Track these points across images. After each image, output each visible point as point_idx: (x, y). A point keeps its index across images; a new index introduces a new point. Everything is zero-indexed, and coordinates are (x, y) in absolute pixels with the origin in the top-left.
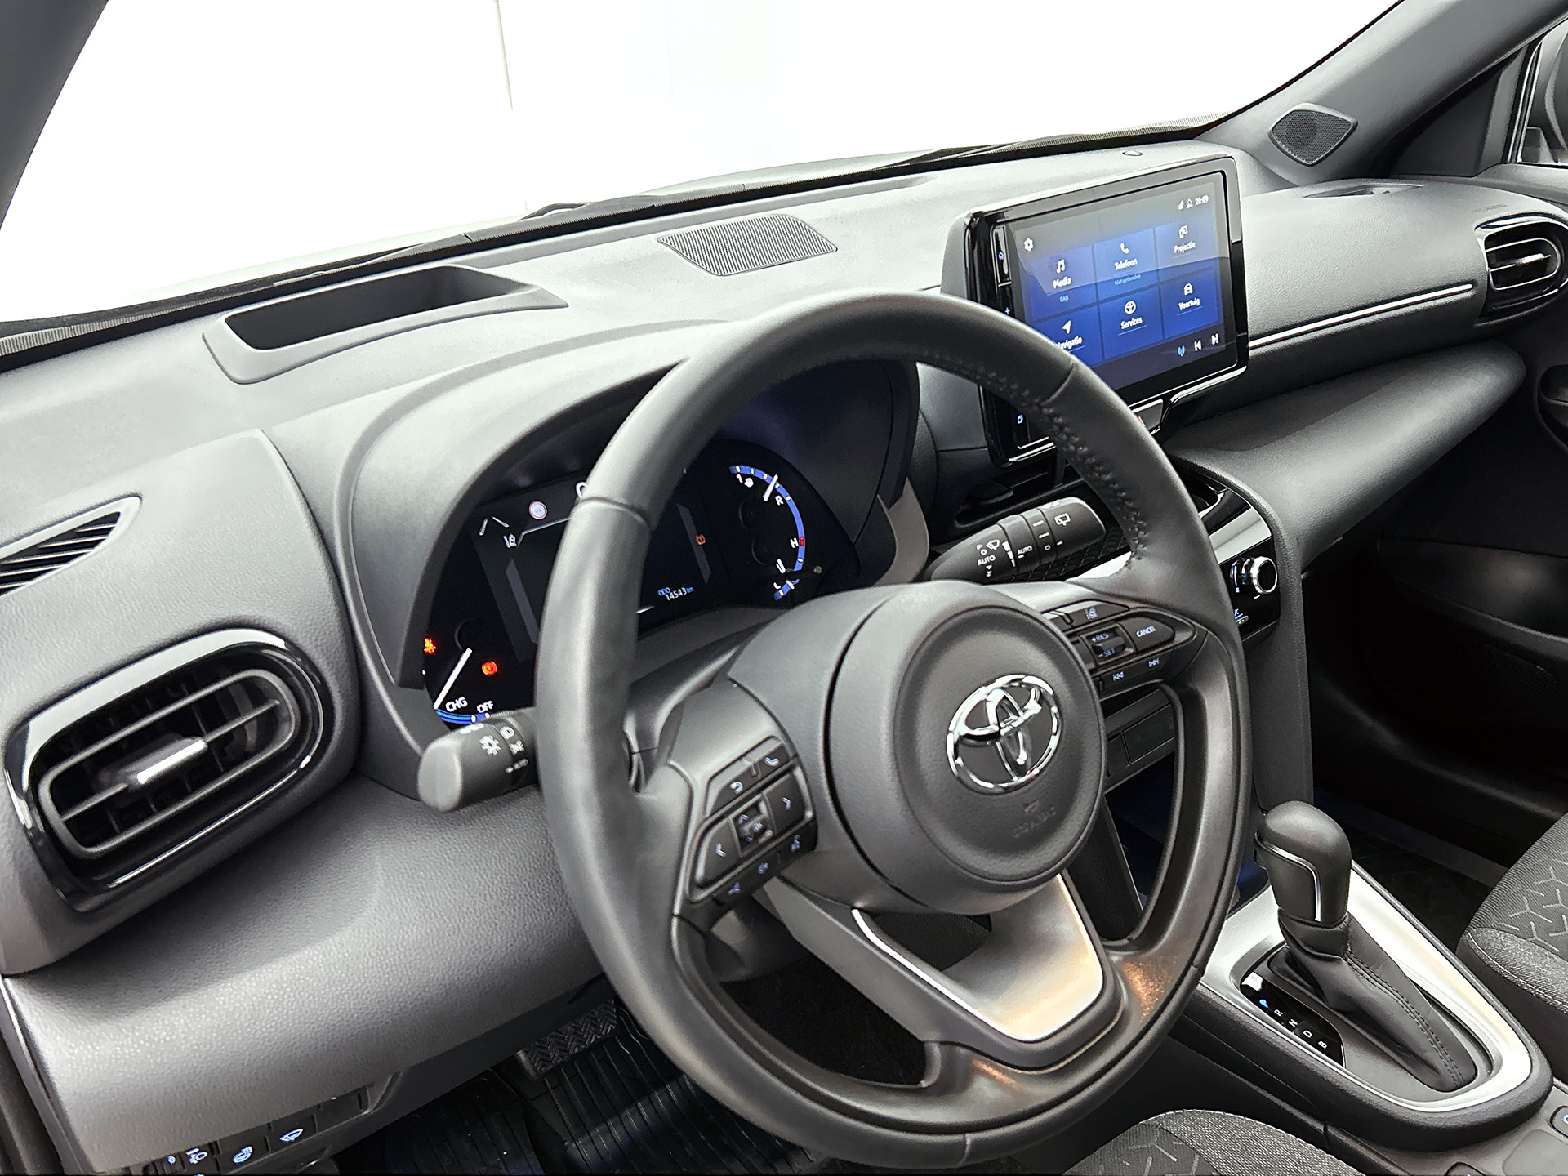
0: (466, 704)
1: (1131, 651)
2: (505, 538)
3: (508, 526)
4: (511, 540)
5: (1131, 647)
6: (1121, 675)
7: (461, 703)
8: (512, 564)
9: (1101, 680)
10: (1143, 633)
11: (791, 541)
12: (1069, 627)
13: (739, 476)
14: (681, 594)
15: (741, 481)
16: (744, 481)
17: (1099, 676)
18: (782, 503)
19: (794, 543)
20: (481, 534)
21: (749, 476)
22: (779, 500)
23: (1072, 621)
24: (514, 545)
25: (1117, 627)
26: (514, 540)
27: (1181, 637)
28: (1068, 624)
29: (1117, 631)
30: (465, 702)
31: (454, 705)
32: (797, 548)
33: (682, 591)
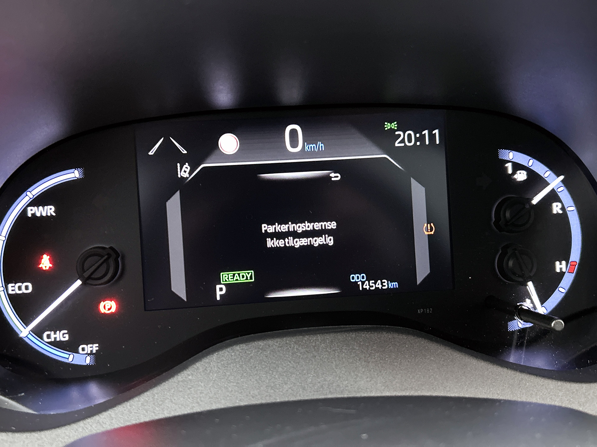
0: (67, 337)
2: (178, 165)
3: (185, 152)
4: (184, 168)
7: (62, 336)
8: (177, 197)
11: (557, 263)
13: (509, 166)
14: (380, 286)
15: (510, 171)
16: (514, 173)
18: (561, 212)
19: (560, 266)
20: (150, 153)
21: (522, 167)
22: (556, 208)
24: (186, 175)
26: (188, 170)
30: (67, 336)
31: (53, 336)
32: (562, 274)
33: (382, 283)
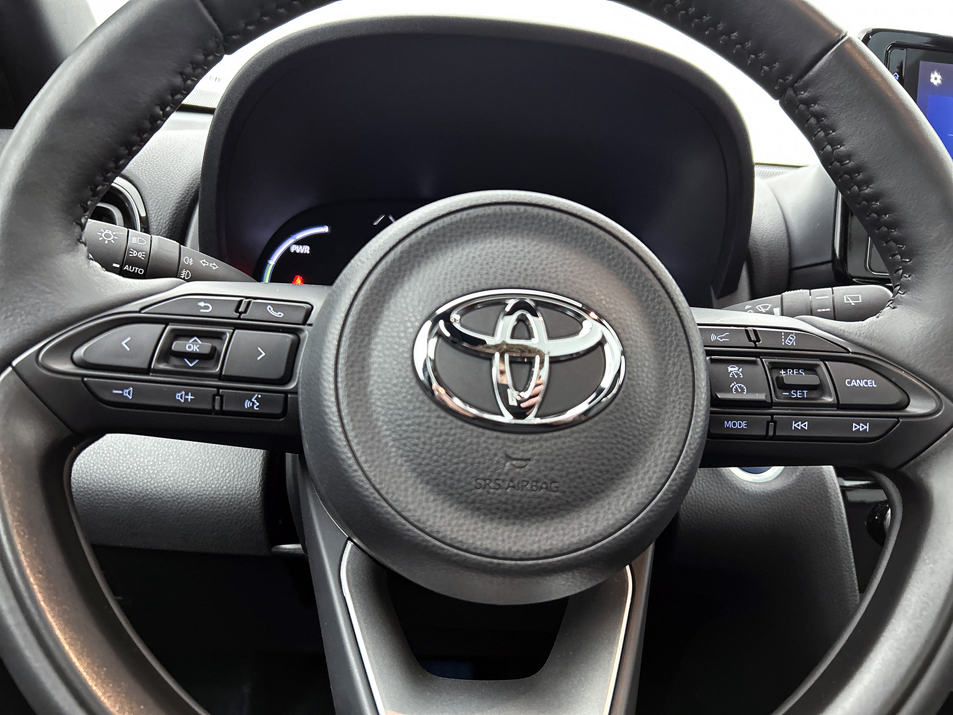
1: (829, 399)
5: (830, 396)
6: (805, 426)
9: (772, 421)
10: (854, 383)
12: (752, 344)
17: (772, 415)
23: (759, 340)
25: (818, 365)
27: (917, 407)
28: (750, 340)
29: (818, 370)
